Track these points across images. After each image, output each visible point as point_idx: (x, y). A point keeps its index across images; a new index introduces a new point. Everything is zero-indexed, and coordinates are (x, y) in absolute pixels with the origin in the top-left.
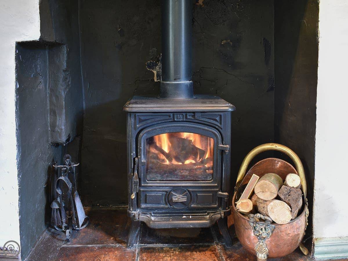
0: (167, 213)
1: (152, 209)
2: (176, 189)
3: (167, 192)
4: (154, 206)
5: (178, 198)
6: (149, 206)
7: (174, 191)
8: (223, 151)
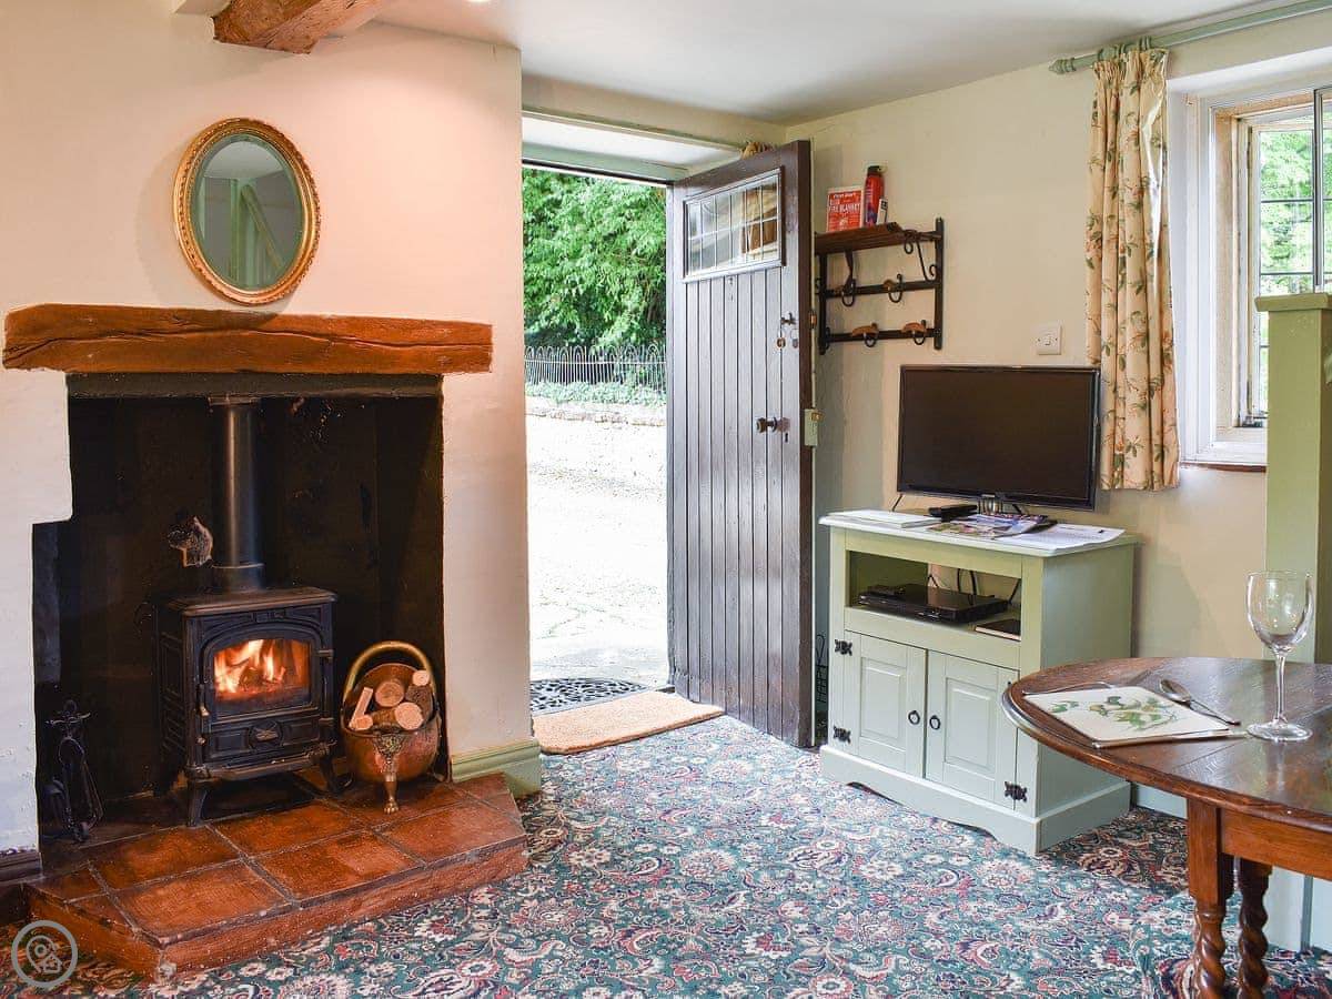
0: (246, 762)
1: (225, 759)
2: (261, 723)
3: (248, 729)
4: (230, 753)
5: (263, 735)
6: (221, 754)
7: (258, 726)
8: (324, 659)
